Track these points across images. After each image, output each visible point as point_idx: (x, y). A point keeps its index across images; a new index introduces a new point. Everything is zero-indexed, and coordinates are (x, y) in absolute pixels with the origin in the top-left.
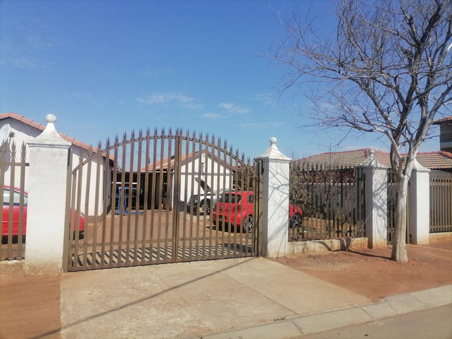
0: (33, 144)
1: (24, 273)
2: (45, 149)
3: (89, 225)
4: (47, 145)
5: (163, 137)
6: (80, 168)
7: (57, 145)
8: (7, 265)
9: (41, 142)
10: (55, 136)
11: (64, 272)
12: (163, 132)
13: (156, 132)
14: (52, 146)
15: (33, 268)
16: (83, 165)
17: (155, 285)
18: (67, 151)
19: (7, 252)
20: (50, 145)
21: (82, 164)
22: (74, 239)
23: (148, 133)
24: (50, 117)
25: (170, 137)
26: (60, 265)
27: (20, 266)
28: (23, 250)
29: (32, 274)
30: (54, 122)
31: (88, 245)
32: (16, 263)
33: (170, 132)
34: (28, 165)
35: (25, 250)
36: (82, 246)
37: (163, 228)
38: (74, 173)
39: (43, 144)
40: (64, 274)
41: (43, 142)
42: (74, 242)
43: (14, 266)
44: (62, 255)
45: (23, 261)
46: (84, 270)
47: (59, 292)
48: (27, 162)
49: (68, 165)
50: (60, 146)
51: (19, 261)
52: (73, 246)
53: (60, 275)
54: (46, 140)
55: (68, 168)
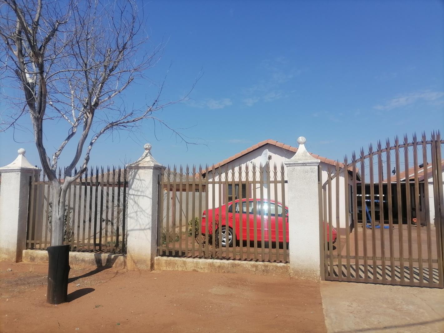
0: (289, 164)
1: (290, 275)
2: (299, 168)
3: (342, 237)
4: (300, 163)
5: (415, 144)
6: (329, 182)
7: (308, 163)
8: (277, 267)
9: (296, 162)
10: (306, 156)
11: (322, 280)
12: (415, 138)
13: (406, 139)
14: (304, 164)
15: (297, 272)
16: (332, 179)
17: (421, 310)
18: (317, 167)
19: (276, 255)
20: (303, 164)
21: (330, 178)
22: (328, 249)
23: (396, 141)
24: (301, 139)
25: (424, 142)
26: (319, 273)
27: (286, 268)
28: (287, 255)
29: (296, 277)
30: (304, 143)
31: (342, 257)
32: (283, 266)
33: (424, 137)
34: (286, 182)
35: (289, 255)
36: (337, 257)
37: (425, 247)
38: (324, 187)
39: (297, 164)
40: (322, 282)
41: (297, 162)
42: (328, 252)
43: (282, 268)
44: (319, 263)
45: (288, 265)
46: (340, 280)
47: (321, 298)
48: (285, 179)
49: (319, 180)
50: (311, 164)
51: (285, 265)
52: (328, 256)
53: (319, 282)
54: (299, 160)
55: (319, 183)
